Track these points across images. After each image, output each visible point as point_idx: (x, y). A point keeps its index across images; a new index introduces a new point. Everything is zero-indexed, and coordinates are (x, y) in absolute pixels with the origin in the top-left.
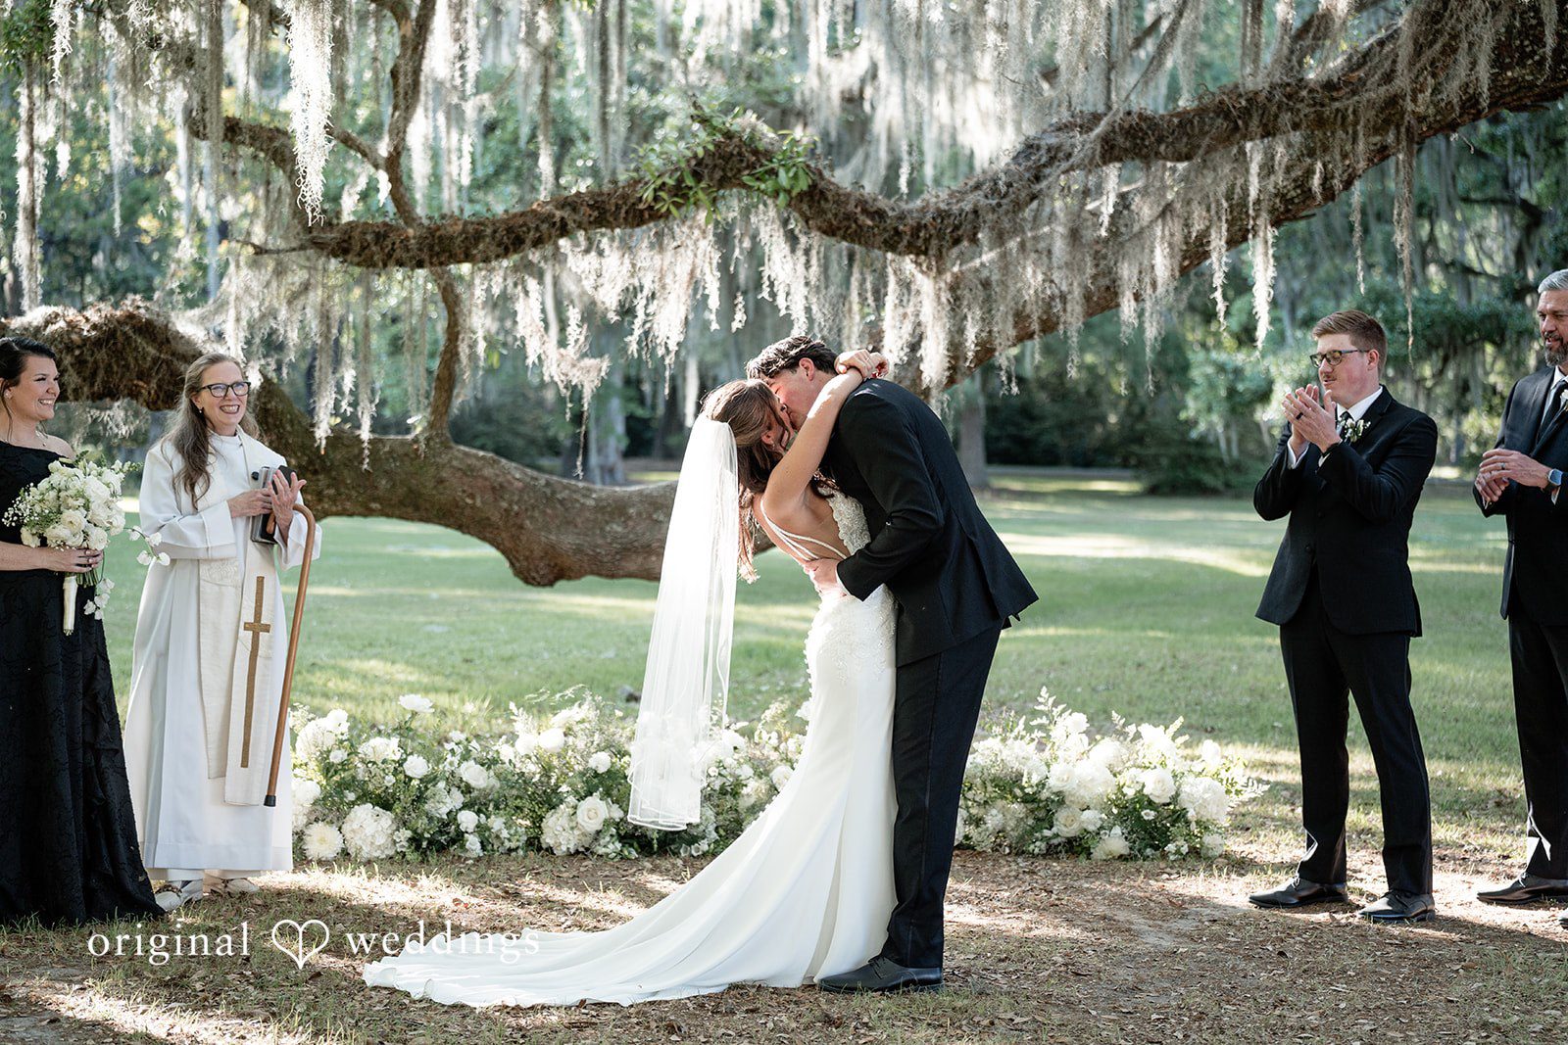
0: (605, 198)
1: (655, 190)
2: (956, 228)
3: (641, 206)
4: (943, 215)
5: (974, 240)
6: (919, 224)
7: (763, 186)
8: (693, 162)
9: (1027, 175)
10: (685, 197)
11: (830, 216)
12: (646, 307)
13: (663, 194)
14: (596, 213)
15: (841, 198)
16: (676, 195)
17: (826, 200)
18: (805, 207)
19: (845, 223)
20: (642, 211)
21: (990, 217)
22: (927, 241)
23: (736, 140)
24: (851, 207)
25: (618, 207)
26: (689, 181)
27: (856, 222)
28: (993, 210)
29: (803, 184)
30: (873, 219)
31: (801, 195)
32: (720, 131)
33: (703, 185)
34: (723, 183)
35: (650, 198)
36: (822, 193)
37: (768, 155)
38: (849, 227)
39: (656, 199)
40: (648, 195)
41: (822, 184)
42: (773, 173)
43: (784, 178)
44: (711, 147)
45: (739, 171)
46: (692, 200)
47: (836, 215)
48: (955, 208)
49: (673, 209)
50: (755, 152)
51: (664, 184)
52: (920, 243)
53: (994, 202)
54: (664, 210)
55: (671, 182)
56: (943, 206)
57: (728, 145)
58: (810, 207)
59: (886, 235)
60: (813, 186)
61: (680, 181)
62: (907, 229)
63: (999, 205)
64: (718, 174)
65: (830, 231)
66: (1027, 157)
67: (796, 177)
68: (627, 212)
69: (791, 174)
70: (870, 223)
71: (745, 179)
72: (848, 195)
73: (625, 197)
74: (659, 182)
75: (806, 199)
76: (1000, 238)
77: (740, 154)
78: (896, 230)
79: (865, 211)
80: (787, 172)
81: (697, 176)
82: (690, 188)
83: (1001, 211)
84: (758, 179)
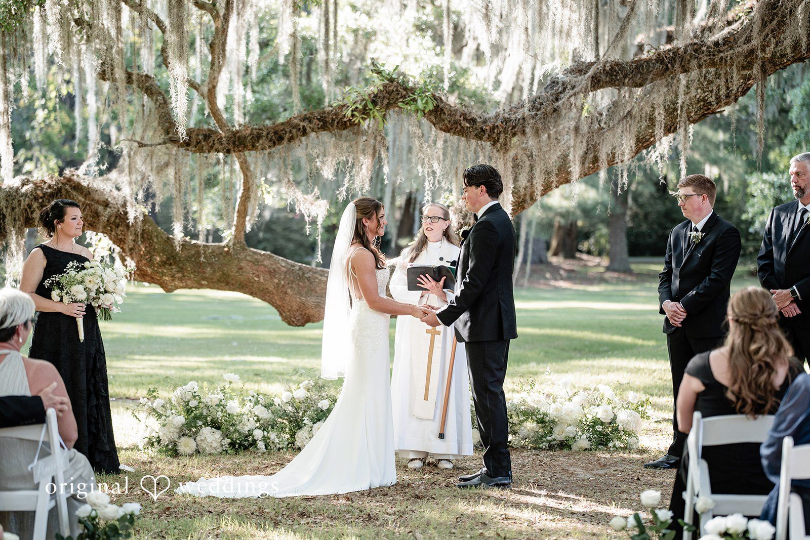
0: (326, 115)
1: (352, 111)
2: (514, 127)
3: (345, 119)
4: (506, 121)
5: (524, 133)
6: (494, 125)
7: (409, 108)
8: (373, 96)
9: (551, 98)
10: (368, 114)
11: (446, 122)
12: (350, 172)
13: (355, 113)
14: (321, 123)
15: (452, 112)
16: (363, 114)
17: (444, 113)
18: (433, 118)
19: (455, 126)
20: (345, 122)
21: (532, 121)
22: (499, 134)
23: (395, 83)
24: (457, 117)
25: (333, 120)
26: (370, 106)
27: (460, 125)
28: (533, 118)
29: (431, 107)
30: (469, 123)
31: (430, 112)
32: (386, 78)
33: (378, 108)
34: (388, 106)
35: (350, 115)
36: (442, 110)
37: (413, 90)
38: (457, 128)
39: (353, 115)
40: (349, 113)
41: (442, 105)
42: (414, 100)
43: (420, 104)
44: (381, 88)
45: (397, 99)
46: (372, 116)
47: (449, 122)
48: (513, 117)
49: (361, 121)
50: (406, 89)
51: (357, 108)
52: (494, 135)
53: (533, 113)
54: (357, 122)
55: (360, 107)
56: (506, 116)
57: (390, 86)
58: (436, 118)
59: (476, 132)
60: (437, 106)
61: (365, 106)
62: (487, 128)
63: (536, 115)
64: (386, 102)
65: (447, 130)
66: (552, 88)
67: (427, 103)
68: (338, 123)
69: (424, 101)
70: (468, 125)
71: (400, 104)
72: (456, 111)
73: (336, 114)
74: (354, 107)
75: (433, 114)
76: (537, 133)
77: (397, 90)
78: (482, 128)
79: (465, 119)
80: (422, 100)
81: (374, 103)
82: (371, 110)
83: (537, 118)
84: (407, 104)
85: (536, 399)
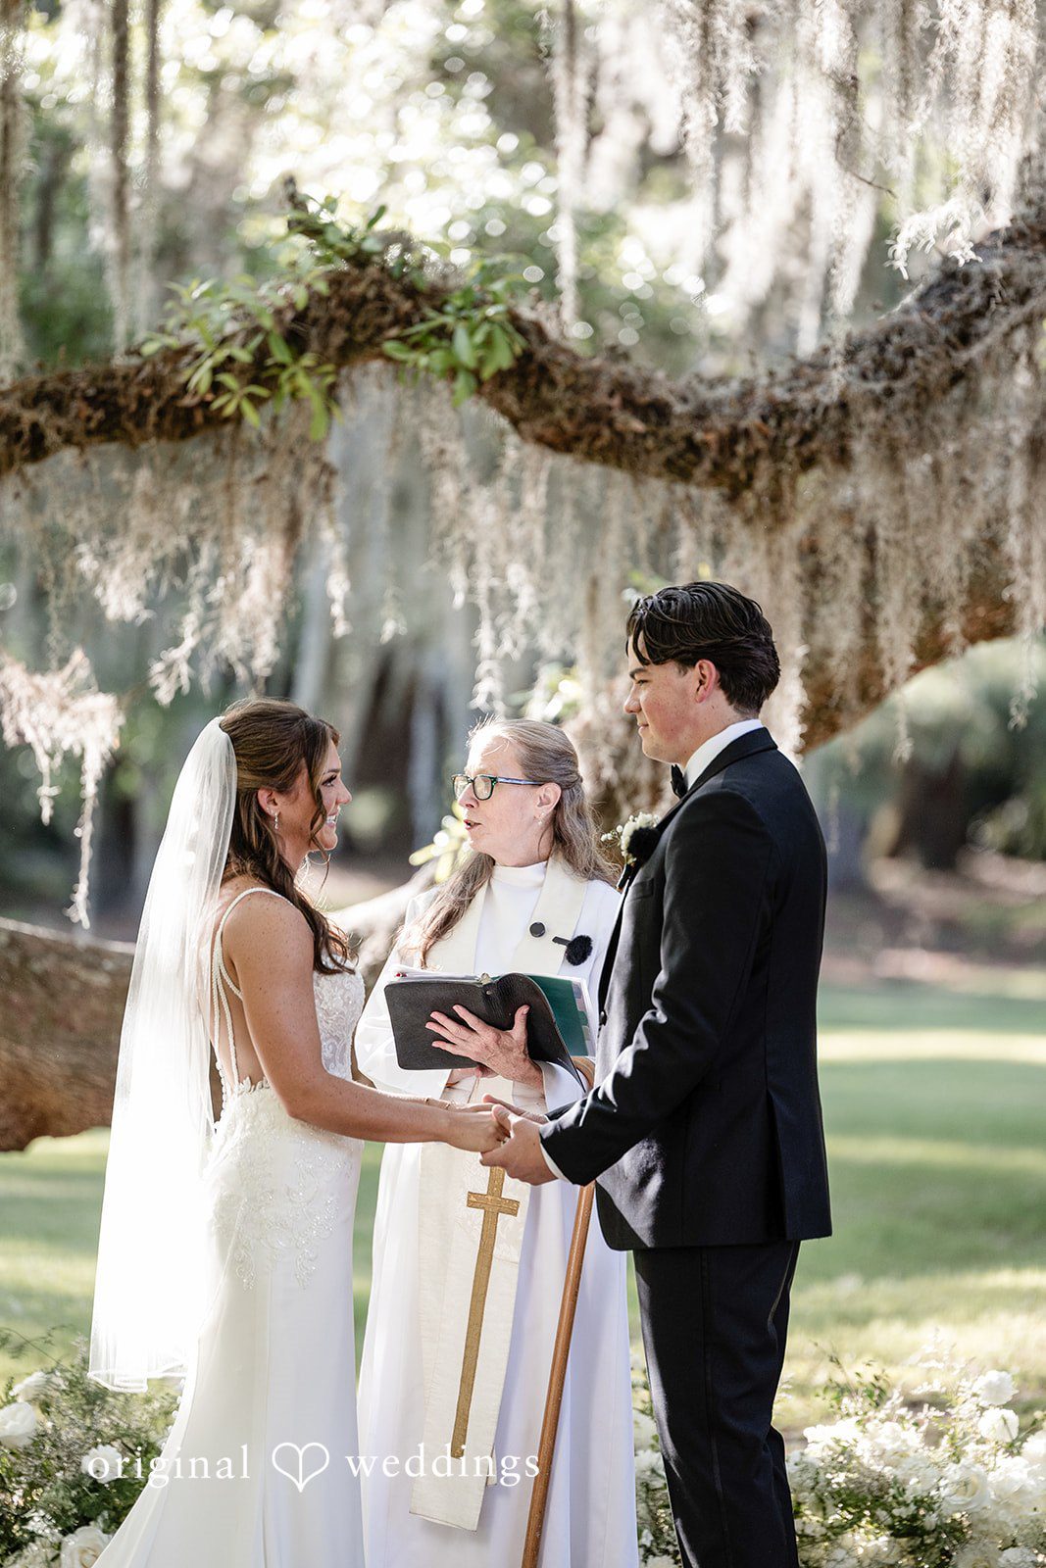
0: (118, 383)
1: (216, 370)
2: (806, 437)
3: (188, 401)
4: (779, 412)
5: (843, 457)
6: (734, 428)
7: (423, 361)
8: (289, 315)
9: (944, 332)
10: (272, 383)
11: (559, 413)
12: (205, 591)
13: (227, 379)
14: (100, 415)
15: (582, 383)
16: (255, 381)
17: (553, 383)
18: (510, 399)
19: (591, 428)
20: (189, 411)
21: (872, 416)
22: (751, 461)
23: (372, 271)
24: (600, 398)
25: (143, 403)
26: (280, 353)
27: (610, 423)
28: (877, 402)
29: (503, 358)
30: (645, 420)
31: (501, 378)
32: (341, 253)
33: (308, 360)
34: (347, 354)
35: (204, 386)
36: (543, 370)
37: (436, 297)
38: (597, 436)
39: (217, 388)
40: (200, 378)
41: (542, 353)
42: (444, 333)
43: (464, 347)
44: (322, 287)
45: (380, 329)
46: (287, 389)
47: (571, 413)
48: (804, 399)
49: (248, 408)
50: (411, 292)
51: (230, 359)
52: (736, 466)
53: (878, 387)
54: (230, 410)
55: (244, 356)
56: (780, 394)
57: (356, 281)
58: (520, 397)
59: (670, 451)
60: (525, 359)
61: (263, 352)
62: (711, 437)
63: (889, 392)
64: (338, 337)
65: (561, 443)
66: (946, 298)
67: (488, 343)
68: (161, 413)
69: (479, 337)
70: (638, 426)
71: (390, 347)
72: (595, 373)
73: (156, 382)
74: (221, 355)
75: (511, 383)
76: (892, 458)
77: (380, 297)
78: (689, 440)
79: (629, 404)
80: (472, 333)
81: (296, 341)
82: (283, 366)
83: (894, 403)
84: (415, 346)
85: (890, 1446)
